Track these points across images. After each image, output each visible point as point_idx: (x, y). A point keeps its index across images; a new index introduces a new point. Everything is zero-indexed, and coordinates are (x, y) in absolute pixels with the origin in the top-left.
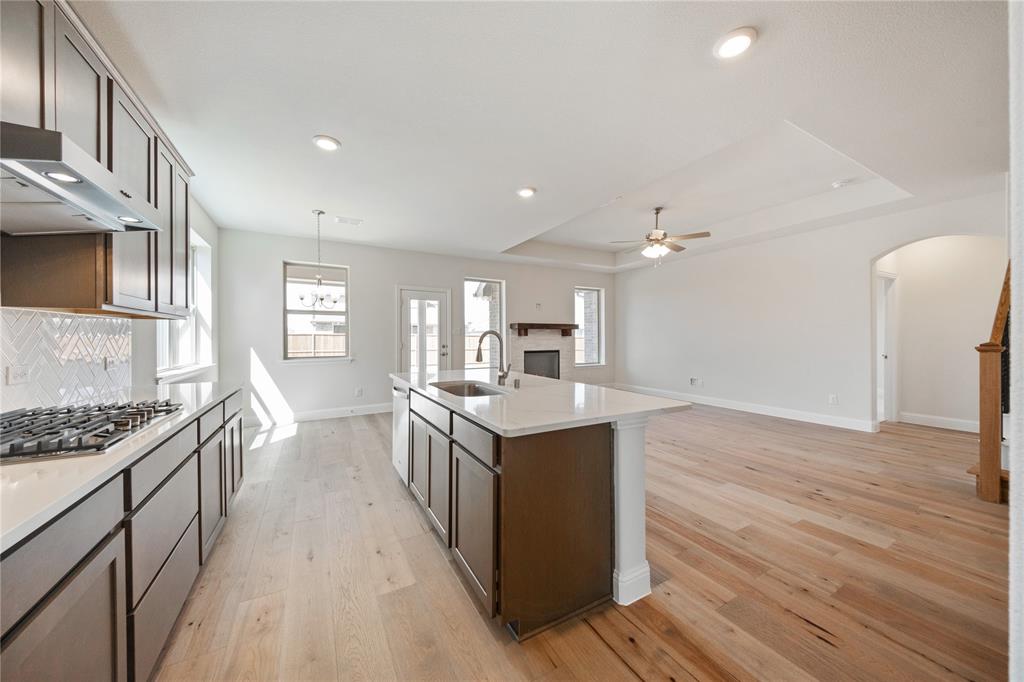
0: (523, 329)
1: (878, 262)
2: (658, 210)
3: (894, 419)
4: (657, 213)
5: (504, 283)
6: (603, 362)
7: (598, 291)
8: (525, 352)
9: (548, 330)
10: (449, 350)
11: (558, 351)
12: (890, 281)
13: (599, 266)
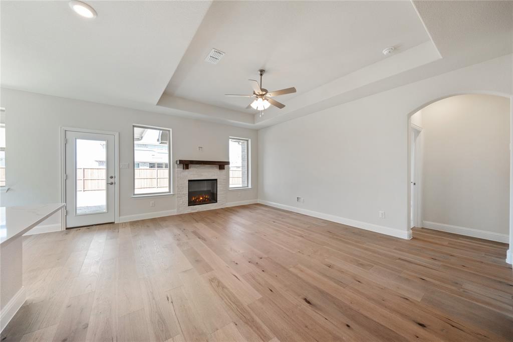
0: (186, 164)
1: (412, 117)
2: (262, 72)
3: (420, 226)
4: (261, 75)
5: (171, 130)
6: (250, 186)
7: (247, 140)
8: (189, 181)
9: (209, 166)
10: (117, 180)
11: (216, 180)
12: (417, 132)
13: (241, 123)
